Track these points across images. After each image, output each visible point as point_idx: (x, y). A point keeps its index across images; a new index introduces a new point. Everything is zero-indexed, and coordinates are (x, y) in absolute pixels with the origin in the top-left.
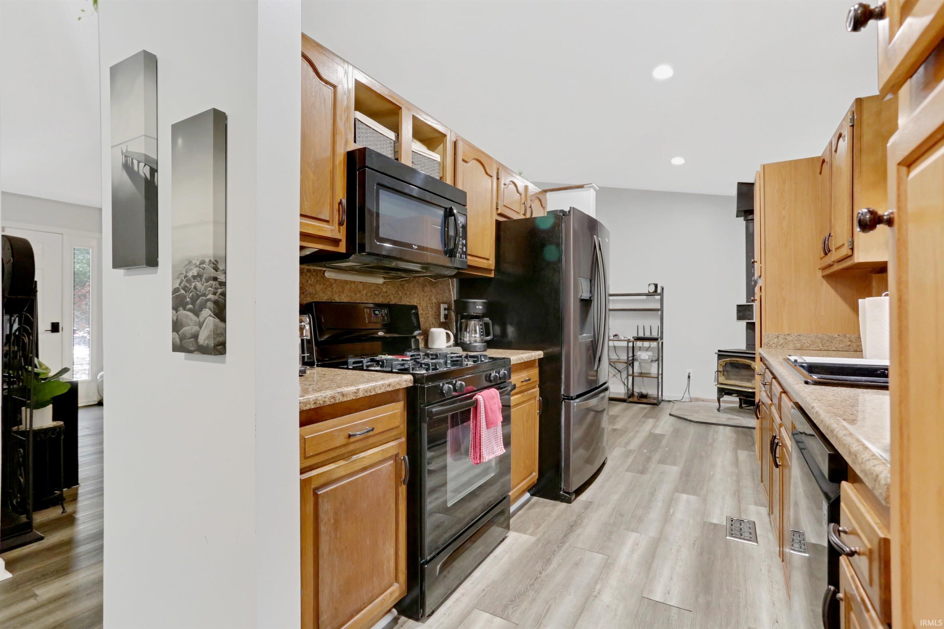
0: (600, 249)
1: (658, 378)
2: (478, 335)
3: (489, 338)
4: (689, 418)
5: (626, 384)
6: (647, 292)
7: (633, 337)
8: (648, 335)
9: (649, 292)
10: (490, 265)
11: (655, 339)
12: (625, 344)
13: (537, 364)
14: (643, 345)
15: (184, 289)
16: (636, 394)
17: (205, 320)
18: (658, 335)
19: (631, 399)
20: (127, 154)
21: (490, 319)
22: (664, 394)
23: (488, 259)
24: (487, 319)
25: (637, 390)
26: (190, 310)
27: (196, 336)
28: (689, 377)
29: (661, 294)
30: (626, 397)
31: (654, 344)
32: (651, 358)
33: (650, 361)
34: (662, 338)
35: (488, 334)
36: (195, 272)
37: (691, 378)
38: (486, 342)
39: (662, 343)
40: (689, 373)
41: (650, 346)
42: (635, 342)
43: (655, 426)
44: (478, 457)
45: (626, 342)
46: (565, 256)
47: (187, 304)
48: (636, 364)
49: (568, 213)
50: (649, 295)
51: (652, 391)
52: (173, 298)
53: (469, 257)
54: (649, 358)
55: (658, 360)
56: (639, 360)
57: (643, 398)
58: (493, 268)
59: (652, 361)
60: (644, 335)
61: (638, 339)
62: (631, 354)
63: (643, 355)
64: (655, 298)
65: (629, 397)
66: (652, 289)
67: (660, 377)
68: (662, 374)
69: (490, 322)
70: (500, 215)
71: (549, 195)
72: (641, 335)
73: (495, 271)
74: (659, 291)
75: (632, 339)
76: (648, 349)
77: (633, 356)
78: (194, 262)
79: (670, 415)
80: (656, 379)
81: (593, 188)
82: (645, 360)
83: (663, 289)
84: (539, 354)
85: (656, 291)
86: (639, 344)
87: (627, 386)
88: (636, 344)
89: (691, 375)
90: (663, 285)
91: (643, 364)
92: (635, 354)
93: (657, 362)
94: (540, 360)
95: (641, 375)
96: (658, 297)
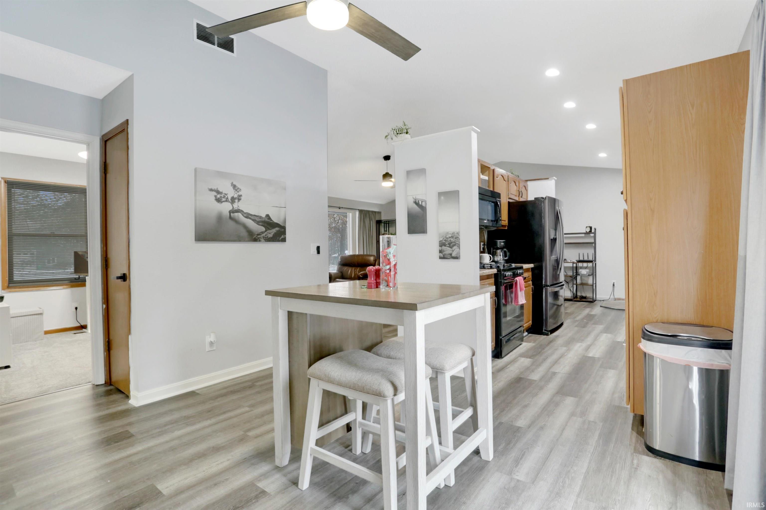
0: (560, 213)
1: (593, 285)
2: (502, 257)
3: (506, 258)
4: (612, 308)
5: (572, 290)
6: (585, 232)
7: (576, 260)
8: (586, 259)
9: (586, 232)
10: (506, 223)
11: (591, 262)
12: (571, 265)
13: (530, 270)
14: (583, 265)
15: (445, 240)
16: (579, 297)
17: (455, 250)
18: (593, 259)
19: (575, 299)
20: (416, 199)
21: (507, 249)
22: (597, 296)
23: (505, 221)
24: (505, 249)
25: (579, 294)
26: (448, 247)
27: (451, 254)
28: (614, 285)
29: (595, 233)
30: (572, 298)
31: (590, 265)
32: (588, 273)
33: (588, 275)
34: (595, 261)
35: (506, 256)
36: (450, 236)
37: (615, 286)
38: (505, 260)
39: (596, 264)
40: (614, 283)
41: (587, 266)
42: (577, 264)
43: (591, 311)
44: (517, 302)
45: (572, 264)
46: (544, 219)
47: (446, 245)
48: (579, 278)
49: (545, 198)
50: (586, 233)
51: (589, 294)
52: (439, 243)
53: (502, 221)
54: (587, 273)
55: (593, 274)
56: (581, 275)
57: (583, 299)
58: (507, 225)
59: (589, 275)
60: (584, 259)
61: (580, 261)
62: (575, 272)
63: (583, 272)
64: (590, 235)
65: (574, 298)
66: (588, 230)
67: (594, 285)
68: (596, 284)
69: (507, 251)
70: (510, 198)
71: (529, 183)
72: (581, 259)
73: (508, 226)
74: (593, 231)
75: (575, 262)
76: (586, 268)
77: (577, 272)
78: (450, 233)
79: (601, 306)
80: (592, 286)
81: (554, 179)
82: (584, 274)
83: (595, 229)
84: (532, 266)
85: (591, 231)
86: (580, 265)
87: (573, 292)
88: (578, 265)
89: (615, 284)
90: (595, 227)
91: (583, 278)
92: (577, 271)
93: (592, 276)
94: (532, 268)
95: (582, 284)
96: (592, 235)
